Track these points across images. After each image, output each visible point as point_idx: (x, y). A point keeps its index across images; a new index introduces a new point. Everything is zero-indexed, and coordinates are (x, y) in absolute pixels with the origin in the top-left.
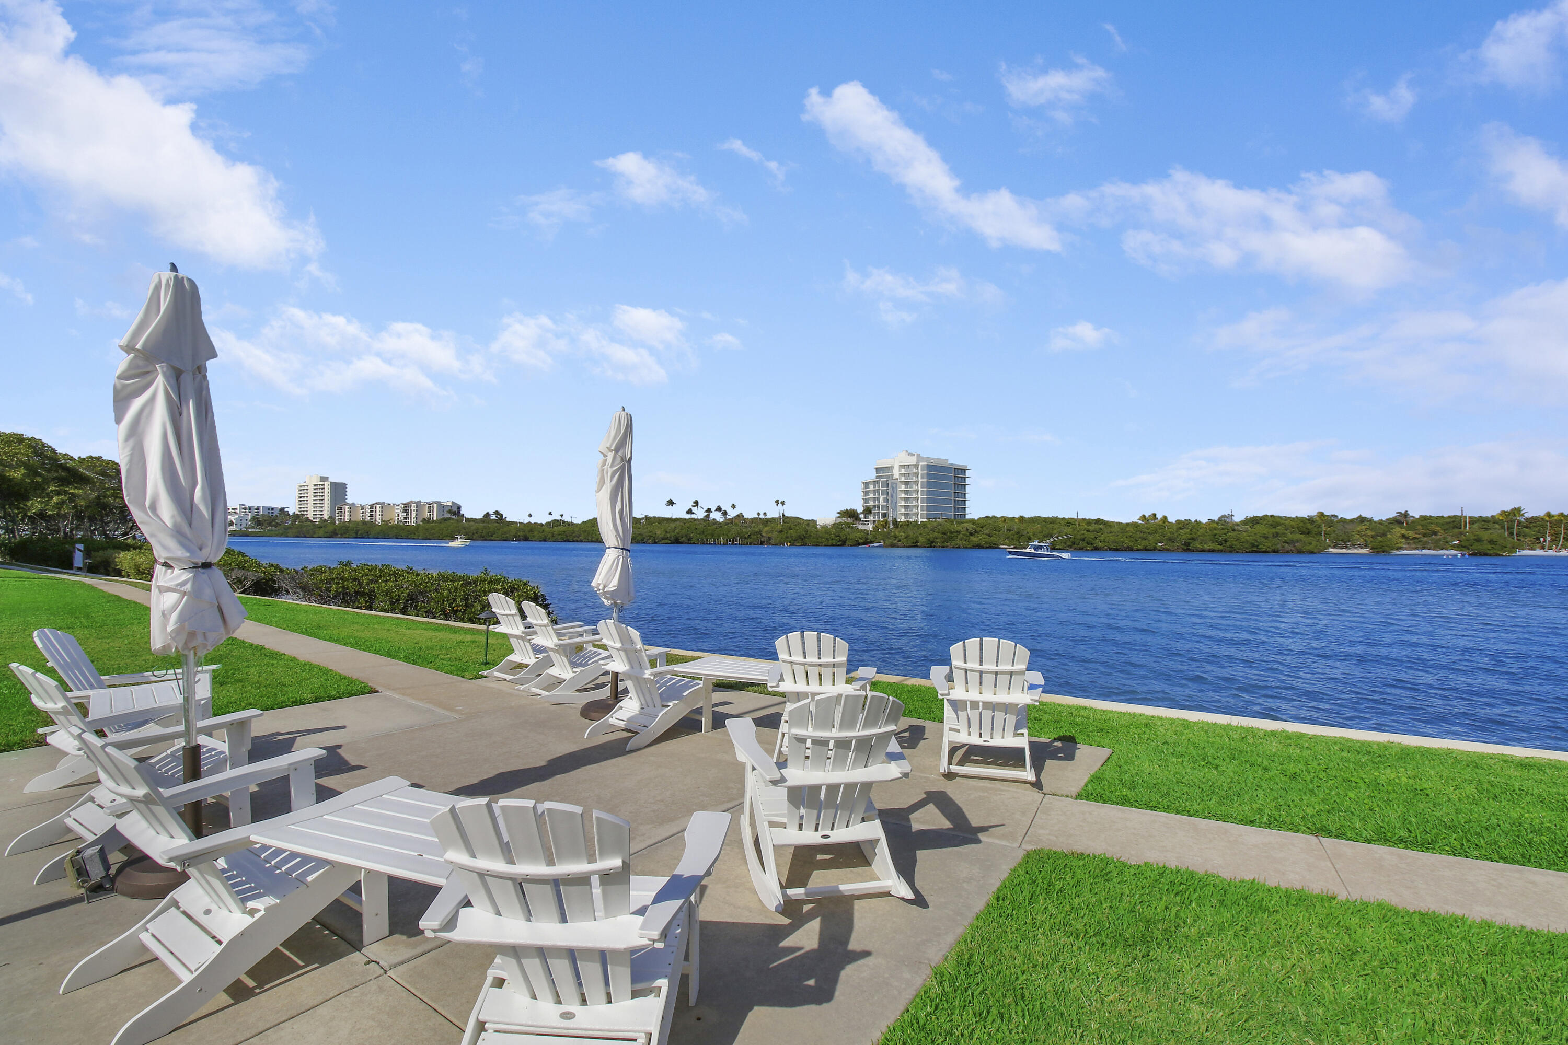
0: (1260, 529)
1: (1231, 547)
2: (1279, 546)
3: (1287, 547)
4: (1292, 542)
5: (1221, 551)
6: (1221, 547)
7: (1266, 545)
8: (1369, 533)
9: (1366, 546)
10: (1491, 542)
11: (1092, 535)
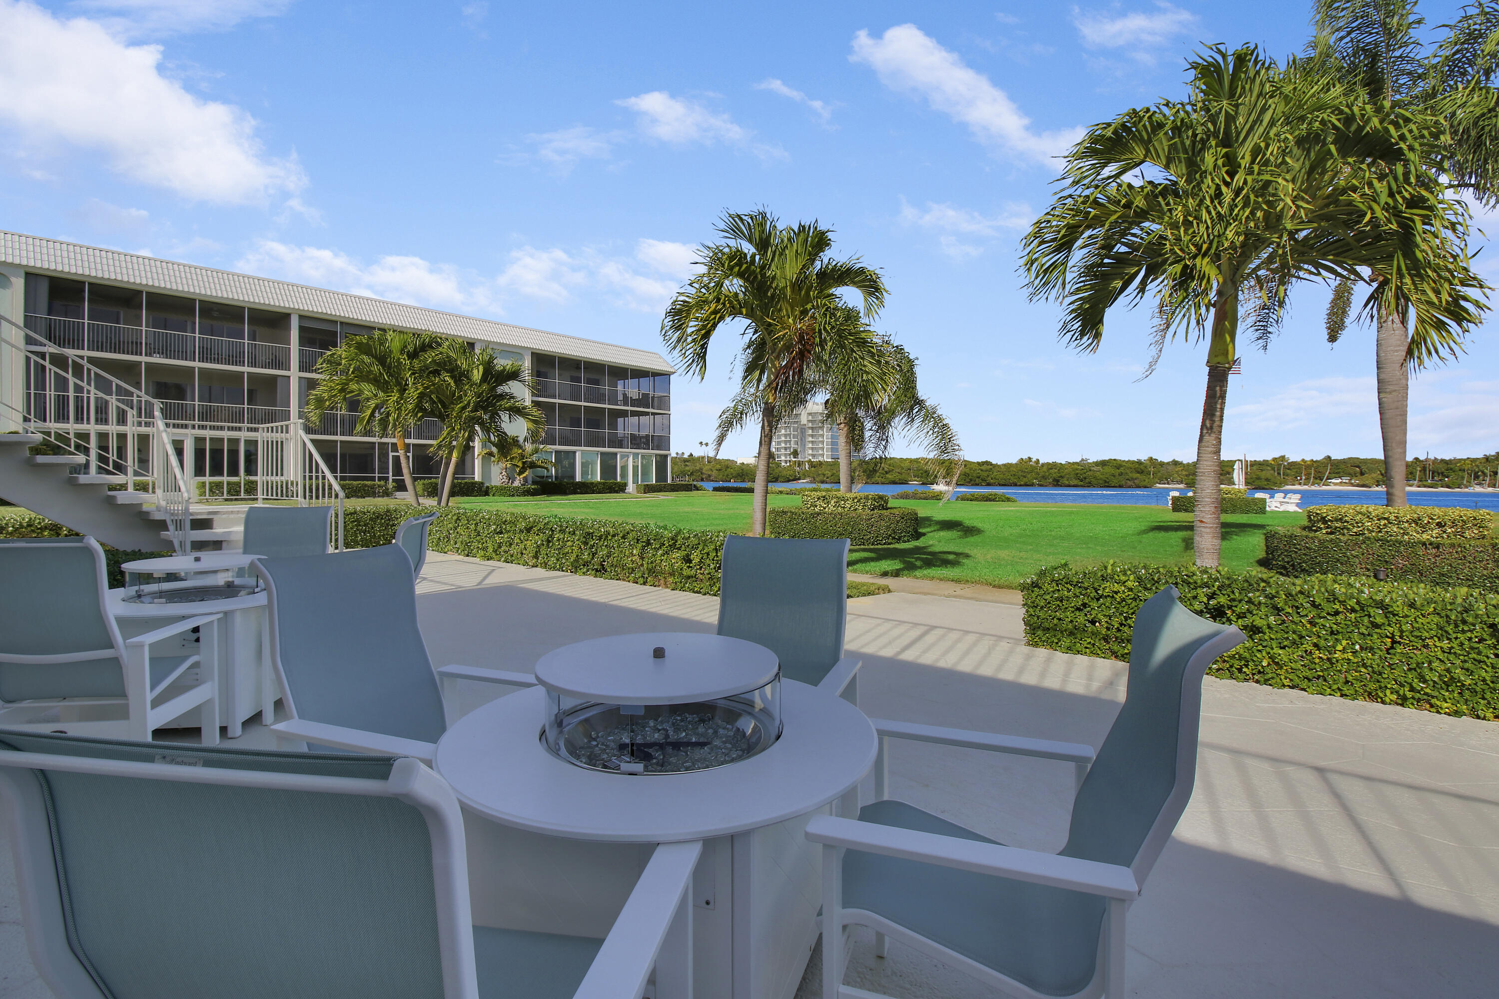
0: (1107, 469)
1: (1090, 483)
2: (1123, 482)
3: (1129, 483)
4: (1133, 479)
5: (1082, 486)
6: (1082, 483)
7: (1115, 482)
8: (1184, 473)
9: (1181, 482)
10: (1267, 480)
11: (985, 474)
